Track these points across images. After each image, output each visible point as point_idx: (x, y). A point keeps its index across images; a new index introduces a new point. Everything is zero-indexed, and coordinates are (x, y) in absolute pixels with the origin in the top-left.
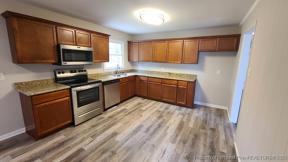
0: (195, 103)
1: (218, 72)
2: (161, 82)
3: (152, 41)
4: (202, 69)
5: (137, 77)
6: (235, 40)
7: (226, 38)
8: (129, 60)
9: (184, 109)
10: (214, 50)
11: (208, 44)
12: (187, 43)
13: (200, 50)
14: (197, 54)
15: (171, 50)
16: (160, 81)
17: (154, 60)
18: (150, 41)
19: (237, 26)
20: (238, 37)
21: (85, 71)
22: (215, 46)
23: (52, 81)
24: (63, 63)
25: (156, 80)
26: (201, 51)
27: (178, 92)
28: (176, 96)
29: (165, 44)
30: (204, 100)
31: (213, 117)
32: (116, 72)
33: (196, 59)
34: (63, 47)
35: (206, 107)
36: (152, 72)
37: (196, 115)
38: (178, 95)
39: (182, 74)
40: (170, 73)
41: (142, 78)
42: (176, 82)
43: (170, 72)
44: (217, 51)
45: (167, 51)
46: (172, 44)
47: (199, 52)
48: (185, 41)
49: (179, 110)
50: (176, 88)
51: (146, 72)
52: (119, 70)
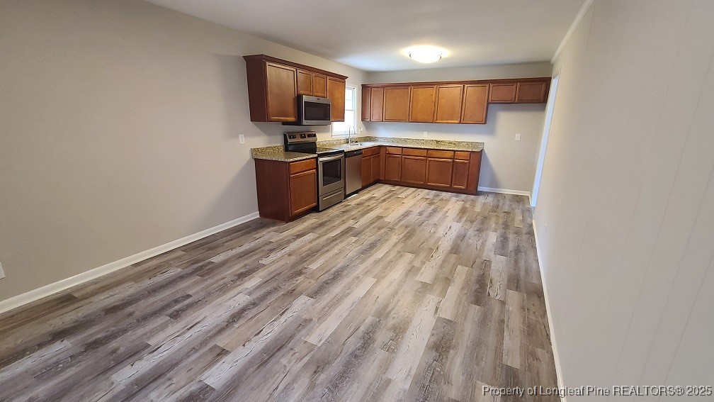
0: (480, 189)
1: (518, 137)
2: (425, 155)
3: (409, 86)
4: (492, 132)
5: (382, 149)
6: (544, 86)
7: (529, 83)
8: (363, 119)
9: (463, 196)
10: (513, 101)
11: (505, 92)
12: (470, 89)
13: (490, 101)
14: (485, 108)
15: (442, 102)
16: (424, 153)
17: (411, 118)
18: (406, 86)
19: (548, 64)
20: (547, 81)
21: (315, 135)
22: (514, 96)
23: (282, 149)
24: (305, 122)
25: (417, 152)
26: (490, 103)
27: (454, 170)
28: (450, 177)
29: (432, 91)
30: (495, 183)
31: (508, 202)
32: (347, 139)
33: (484, 115)
34: (305, 98)
35: (497, 194)
36: (406, 140)
37: (483, 201)
38: (454, 175)
39: (459, 142)
40: (437, 142)
41: (392, 151)
42: (451, 154)
43: (439, 140)
44: (517, 103)
45: (436, 103)
46: (444, 91)
47: (488, 104)
48: (466, 86)
49: (456, 197)
50: (451, 164)
51: (393, 140)
52: (351, 136)
